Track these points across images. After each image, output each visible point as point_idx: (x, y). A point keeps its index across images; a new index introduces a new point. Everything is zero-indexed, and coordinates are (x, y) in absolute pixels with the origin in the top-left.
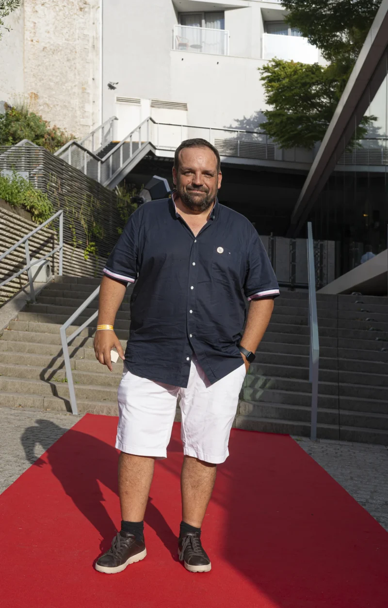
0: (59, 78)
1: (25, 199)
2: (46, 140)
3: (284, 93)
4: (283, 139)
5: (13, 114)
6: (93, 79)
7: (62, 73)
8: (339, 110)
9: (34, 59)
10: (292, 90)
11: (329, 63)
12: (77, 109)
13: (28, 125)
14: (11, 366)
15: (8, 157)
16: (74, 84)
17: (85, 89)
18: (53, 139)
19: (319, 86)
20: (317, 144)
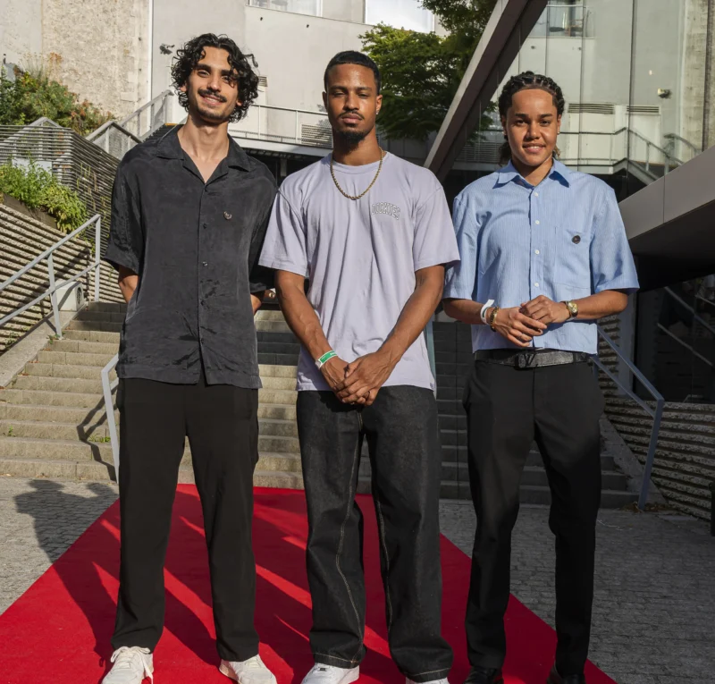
0: (91, 35)
1: (47, 199)
2: (73, 119)
3: (392, 69)
4: (389, 128)
5: (27, 82)
6: (140, 39)
7: (95, 29)
8: (461, 92)
9: (56, 7)
10: (403, 65)
11: (448, 33)
12: (116, 78)
13: (48, 98)
14: (28, 424)
15: (20, 141)
16: (112, 45)
17: (128, 52)
18: (83, 118)
19: (436, 62)
20: (431, 134)
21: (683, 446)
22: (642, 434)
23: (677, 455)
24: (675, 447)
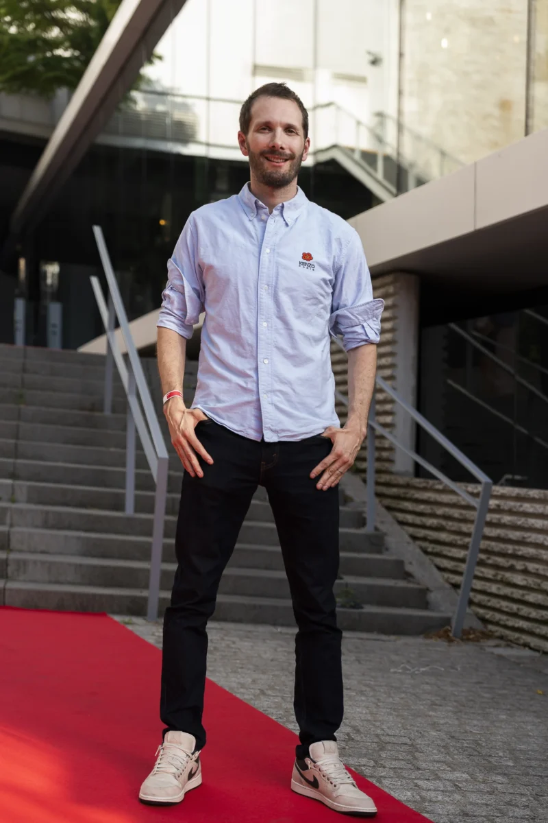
21: (510, 548)
22: (440, 529)
23: (501, 561)
24: (496, 549)
